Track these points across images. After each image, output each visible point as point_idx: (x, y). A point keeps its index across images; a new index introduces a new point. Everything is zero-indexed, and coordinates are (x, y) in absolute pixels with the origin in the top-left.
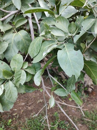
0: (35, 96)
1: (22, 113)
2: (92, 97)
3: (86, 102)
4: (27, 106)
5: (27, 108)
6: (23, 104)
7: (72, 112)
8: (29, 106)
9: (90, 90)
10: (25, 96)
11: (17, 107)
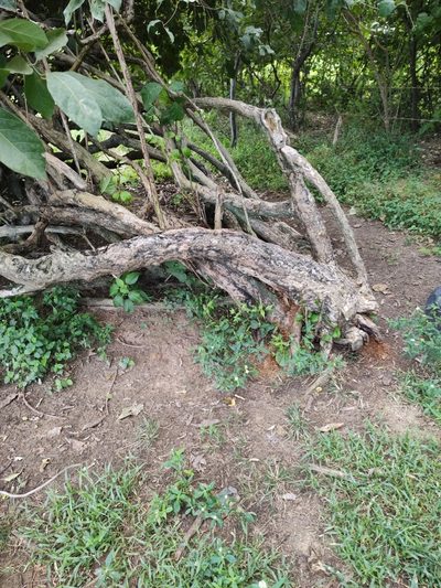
0: (111, 392)
1: (41, 470)
2: (370, 369)
3: (340, 393)
4: (72, 437)
5: (69, 447)
6: (56, 431)
7: (266, 444)
8: (81, 438)
9: (355, 336)
10: (72, 398)
11: (28, 445)
